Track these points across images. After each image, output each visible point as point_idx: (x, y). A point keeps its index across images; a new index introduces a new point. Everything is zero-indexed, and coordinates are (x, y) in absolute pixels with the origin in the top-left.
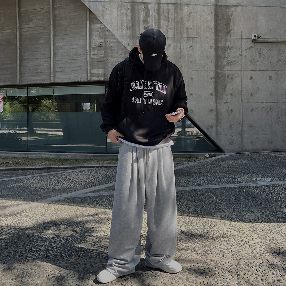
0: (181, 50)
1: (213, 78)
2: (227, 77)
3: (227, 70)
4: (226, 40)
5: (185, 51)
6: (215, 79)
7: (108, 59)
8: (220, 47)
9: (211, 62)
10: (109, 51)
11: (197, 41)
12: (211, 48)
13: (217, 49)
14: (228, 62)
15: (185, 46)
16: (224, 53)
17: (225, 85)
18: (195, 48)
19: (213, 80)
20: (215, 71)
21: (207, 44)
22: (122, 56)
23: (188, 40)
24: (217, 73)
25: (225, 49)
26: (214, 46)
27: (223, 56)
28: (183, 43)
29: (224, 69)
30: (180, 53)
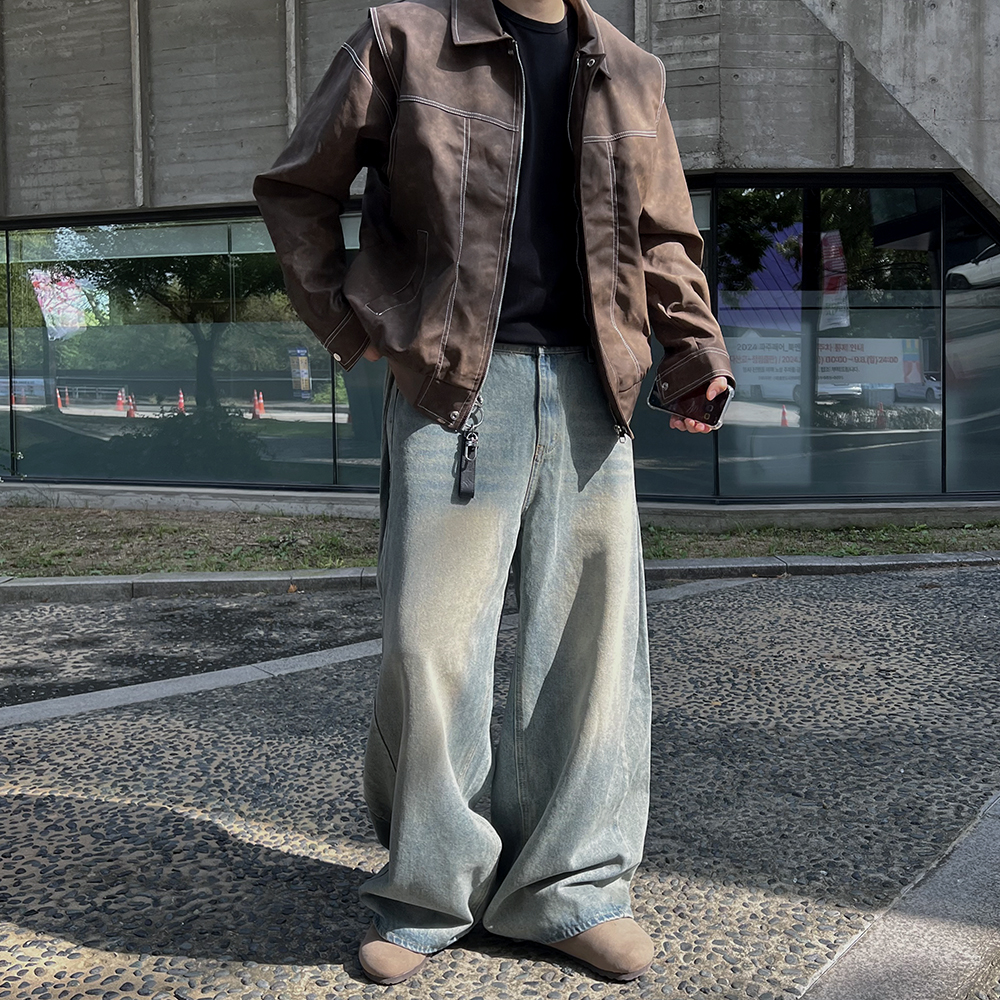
7: (735, 72)
10: (743, 38)
22: (802, 57)
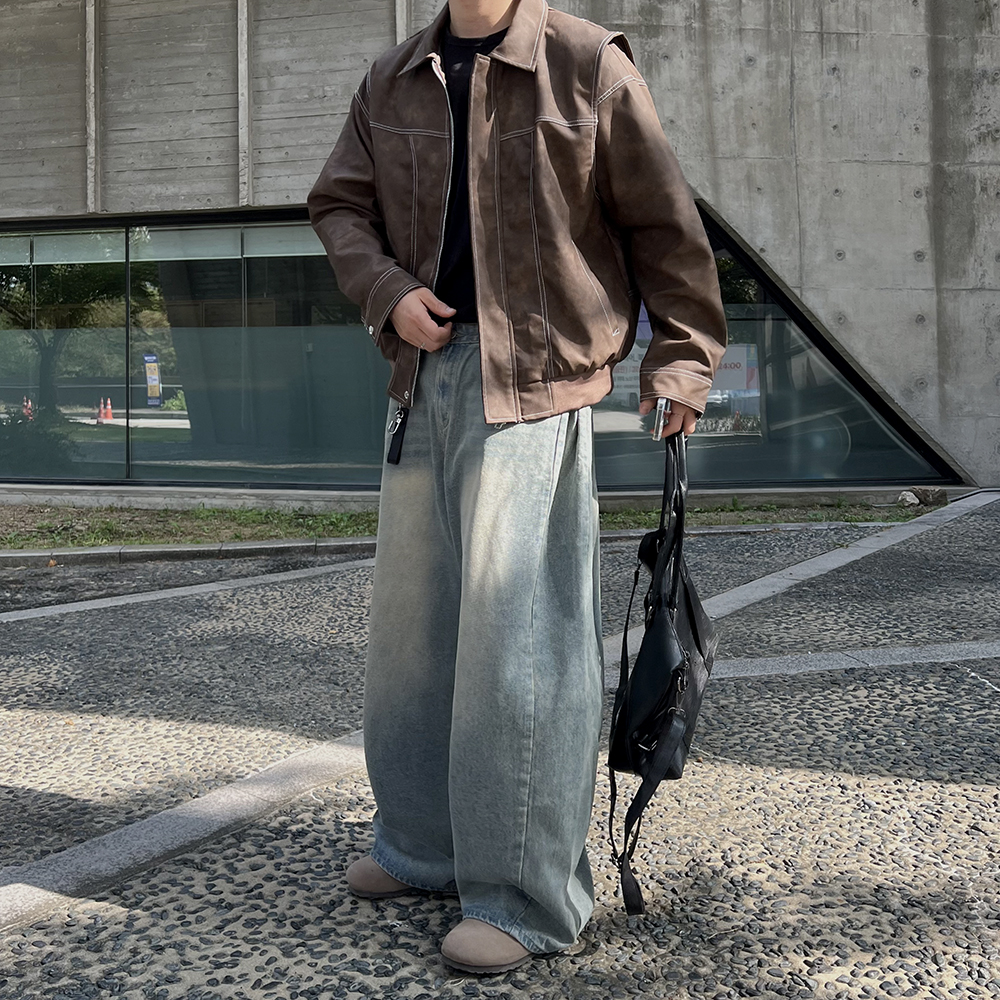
0: (797, 82)
1: (924, 193)
2: (978, 189)
3: (982, 163)
4: (975, 46)
5: (811, 86)
6: (931, 197)
8: (951, 73)
9: (917, 129)
11: (858, 47)
12: (914, 77)
13: (938, 78)
14: (983, 129)
15: (810, 65)
16: (966, 96)
17: (973, 222)
18: (851, 74)
19: (923, 201)
20: (932, 165)
21: (897, 61)
23: (822, 44)
24: (938, 173)
25: (970, 81)
26: (925, 68)
27: (964, 107)
28: (802, 53)
29: (965, 156)
30: (792, 93)
